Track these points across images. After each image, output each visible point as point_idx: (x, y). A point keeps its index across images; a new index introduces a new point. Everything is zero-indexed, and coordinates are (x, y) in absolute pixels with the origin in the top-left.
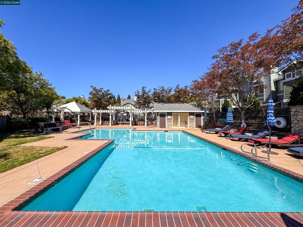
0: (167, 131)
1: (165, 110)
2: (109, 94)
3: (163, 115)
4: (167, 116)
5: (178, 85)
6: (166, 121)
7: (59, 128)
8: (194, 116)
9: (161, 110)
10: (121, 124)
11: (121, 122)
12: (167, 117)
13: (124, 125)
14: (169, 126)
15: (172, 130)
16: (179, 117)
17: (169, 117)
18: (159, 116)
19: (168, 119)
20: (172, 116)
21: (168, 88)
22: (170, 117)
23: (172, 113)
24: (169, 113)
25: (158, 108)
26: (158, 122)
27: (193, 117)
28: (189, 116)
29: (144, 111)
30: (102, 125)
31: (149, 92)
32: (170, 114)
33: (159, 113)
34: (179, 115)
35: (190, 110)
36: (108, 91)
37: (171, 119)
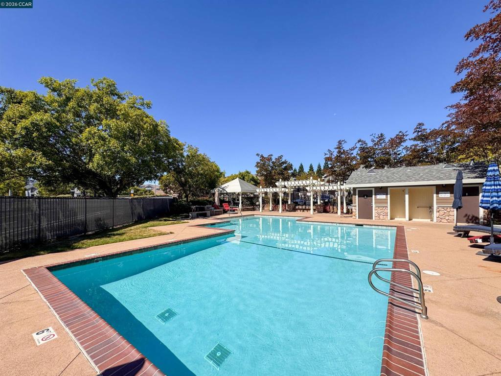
0: (362, 225)
2: (283, 163)
3: (366, 194)
4: (375, 195)
5: (420, 124)
6: (374, 205)
7: (206, 213)
9: (362, 182)
10: (300, 209)
11: (300, 207)
12: (375, 197)
13: (305, 211)
14: (381, 217)
15: (378, 224)
16: (407, 196)
17: (379, 197)
18: (357, 196)
19: (377, 201)
20: (387, 194)
22: (384, 197)
23: (389, 189)
24: (382, 188)
26: (355, 206)
28: (437, 193)
30: (273, 210)
31: (351, 150)
32: (382, 190)
33: (357, 190)
34: (407, 191)
35: (440, 179)
36: (281, 157)
37: (385, 201)
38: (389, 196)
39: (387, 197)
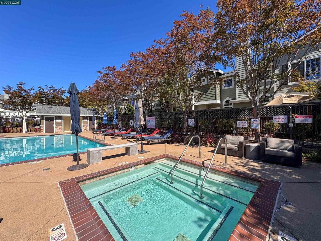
0: (54, 135)
1: (52, 113)
3: (49, 119)
4: (56, 120)
6: (55, 125)
8: (88, 120)
9: (47, 113)
14: (59, 131)
17: (57, 121)
18: (44, 120)
20: (62, 120)
21: (61, 89)
22: (60, 121)
23: (63, 117)
25: (42, 111)
26: (43, 126)
27: (86, 120)
28: (83, 120)
29: (21, 114)
31: (30, 90)
32: (59, 117)
33: (44, 117)
35: (84, 114)
37: (61, 123)
38: (63, 120)
39: (62, 121)
